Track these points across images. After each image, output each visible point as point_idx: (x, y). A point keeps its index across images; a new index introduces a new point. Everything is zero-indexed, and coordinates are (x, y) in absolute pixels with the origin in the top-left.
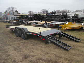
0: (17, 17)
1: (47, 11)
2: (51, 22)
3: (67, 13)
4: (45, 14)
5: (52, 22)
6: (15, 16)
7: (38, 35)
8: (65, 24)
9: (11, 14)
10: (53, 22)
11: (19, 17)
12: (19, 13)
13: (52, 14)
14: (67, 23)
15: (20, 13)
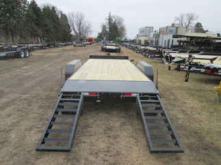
6: (174, 36)
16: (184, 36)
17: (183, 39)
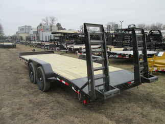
0: (56, 36)
1: (117, 25)
2: (123, 48)
3: (162, 31)
4: (110, 32)
5: (124, 50)
6: (53, 33)
7: (73, 88)
8: (156, 55)
9: (47, 29)
10: (126, 50)
11: (60, 37)
12: (63, 28)
13: (127, 32)
14: (161, 54)
15: (65, 29)
16: (58, 33)
17: (57, 35)
